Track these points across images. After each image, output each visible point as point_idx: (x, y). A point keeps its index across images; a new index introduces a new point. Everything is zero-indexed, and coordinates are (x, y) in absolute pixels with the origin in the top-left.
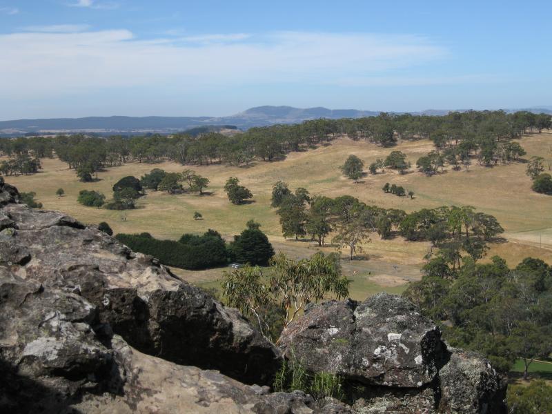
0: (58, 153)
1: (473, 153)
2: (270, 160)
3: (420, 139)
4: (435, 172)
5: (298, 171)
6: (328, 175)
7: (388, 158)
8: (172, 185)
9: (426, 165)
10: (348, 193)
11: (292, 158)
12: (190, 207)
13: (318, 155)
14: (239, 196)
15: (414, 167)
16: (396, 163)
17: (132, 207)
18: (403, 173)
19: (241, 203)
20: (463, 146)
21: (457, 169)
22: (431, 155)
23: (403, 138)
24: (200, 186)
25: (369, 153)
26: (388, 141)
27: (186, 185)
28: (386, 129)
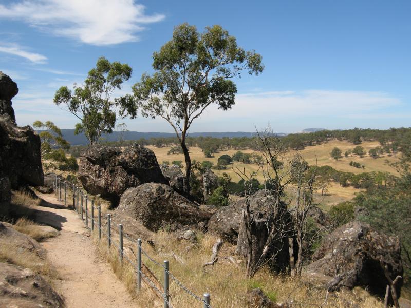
2: (297, 150)
3: (374, 141)
4: (378, 157)
5: (309, 155)
6: (324, 157)
7: (355, 149)
8: (246, 160)
9: (374, 154)
10: (330, 165)
11: (308, 149)
12: (252, 169)
13: (322, 147)
14: (276, 165)
15: (368, 154)
16: (359, 152)
17: (225, 168)
18: (361, 157)
20: (393, 144)
21: (390, 156)
22: (377, 148)
23: (365, 140)
24: (259, 160)
25: (346, 146)
26: (357, 141)
27: (252, 159)
28: (356, 136)
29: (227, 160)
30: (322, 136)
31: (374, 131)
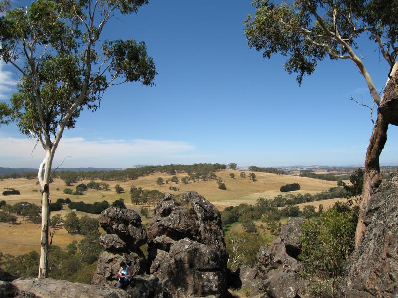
0: (60, 177)
1: (200, 177)
2: (133, 179)
3: (184, 172)
4: (187, 183)
5: (142, 182)
6: (151, 184)
7: (172, 178)
8: (97, 187)
9: (185, 181)
10: (156, 189)
11: (140, 178)
12: (102, 194)
13: (150, 177)
14: (120, 190)
15: (180, 181)
16: (175, 180)
17: (82, 194)
18: (177, 183)
19: (120, 193)
20: (196, 175)
21: (195, 182)
22: (186, 177)
23: (178, 172)
24: (107, 187)
25: (166, 177)
26: (173, 173)
27: (102, 187)
28: (172, 169)
29: (83, 188)
30: (149, 170)
31: (183, 166)
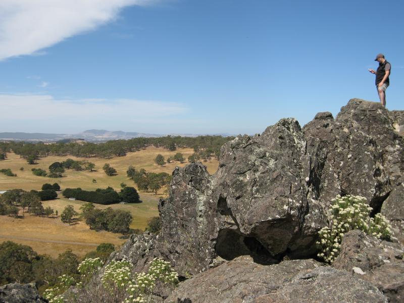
0: (13, 150)
1: (212, 154)
2: (119, 156)
3: (186, 147)
5: (134, 161)
6: (148, 163)
7: (175, 156)
8: (77, 167)
9: (192, 160)
11: (129, 155)
12: (89, 177)
13: (141, 153)
14: (111, 172)
15: (187, 160)
16: (179, 158)
17: (61, 176)
18: (182, 163)
19: (111, 175)
20: (207, 151)
21: (206, 161)
22: (194, 154)
23: (179, 147)
24: (91, 167)
25: (166, 154)
26: (173, 148)
27: (83, 167)
29: (57, 169)
